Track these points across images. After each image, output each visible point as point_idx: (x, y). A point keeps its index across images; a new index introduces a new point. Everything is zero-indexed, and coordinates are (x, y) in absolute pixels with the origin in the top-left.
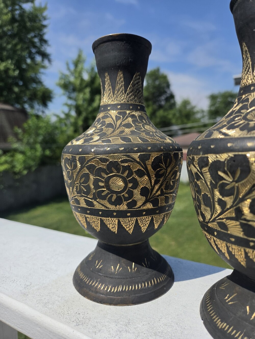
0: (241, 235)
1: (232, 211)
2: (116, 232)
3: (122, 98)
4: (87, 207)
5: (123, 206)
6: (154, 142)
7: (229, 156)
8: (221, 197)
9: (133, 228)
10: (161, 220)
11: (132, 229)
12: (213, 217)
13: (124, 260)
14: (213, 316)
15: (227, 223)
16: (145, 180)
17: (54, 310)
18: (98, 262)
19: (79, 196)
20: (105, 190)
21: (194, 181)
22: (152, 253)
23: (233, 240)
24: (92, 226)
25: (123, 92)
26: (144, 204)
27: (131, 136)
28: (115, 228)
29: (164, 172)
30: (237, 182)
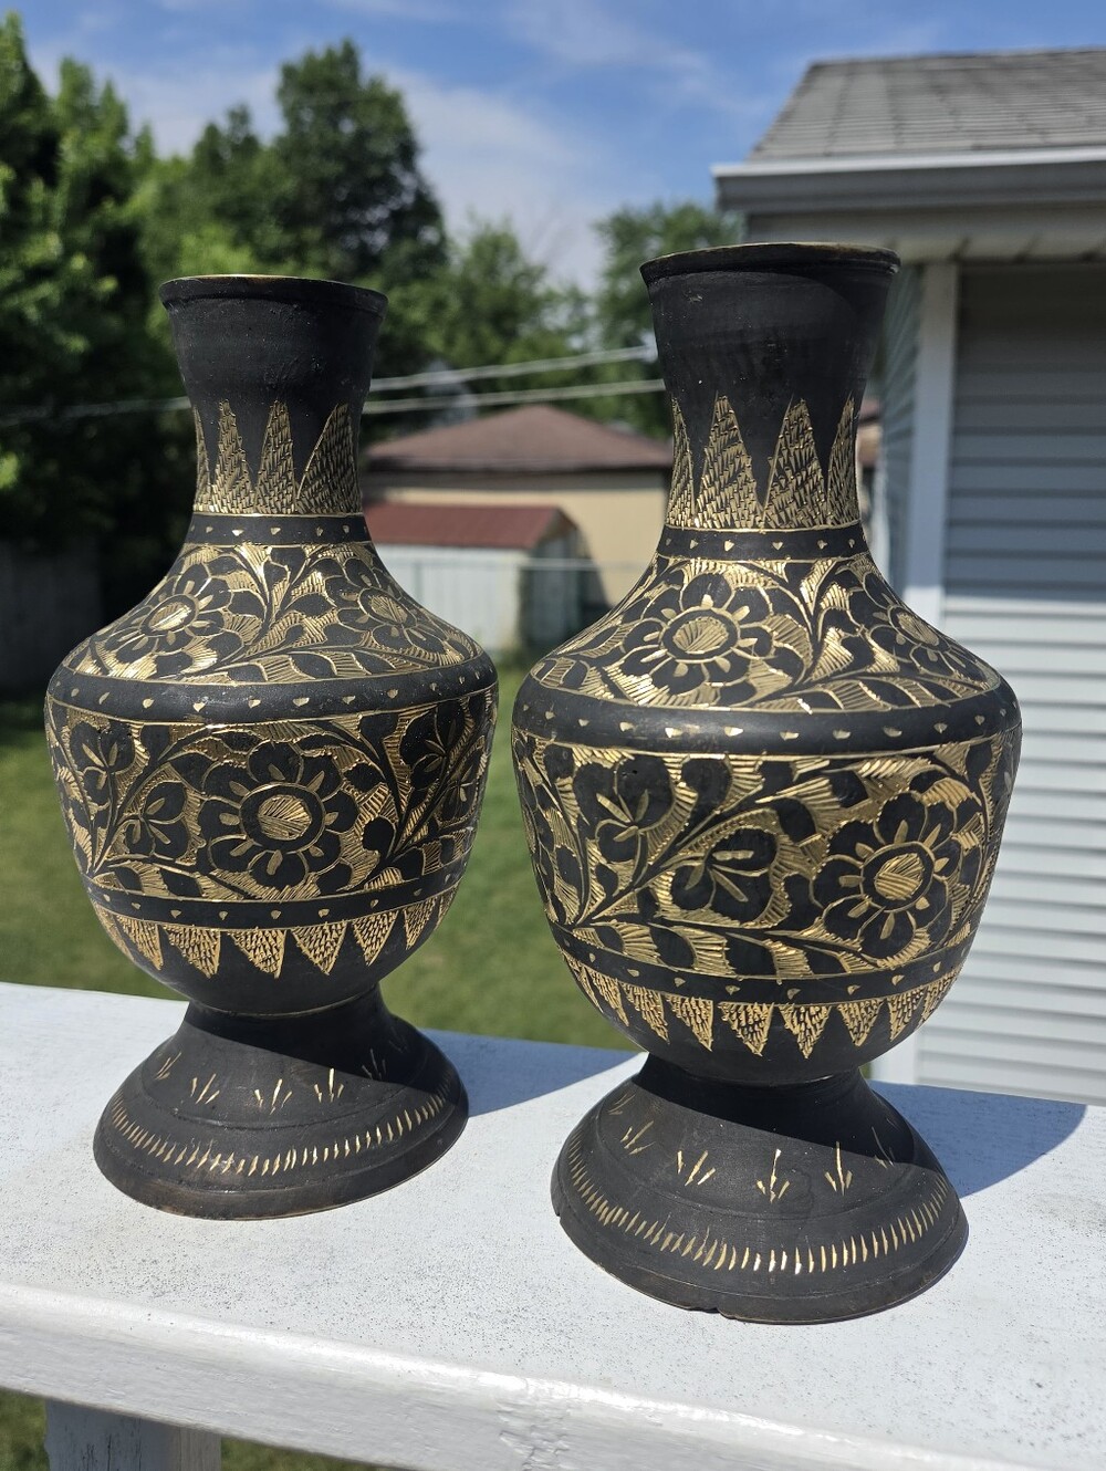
0: (654, 960)
1: (631, 898)
2: (278, 974)
3: (289, 502)
4: (173, 897)
5: (305, 888)
6: (406, 672)
7: (623, 757)
8: (603, 861)
9: (336, 953)
10: (428, 916)
11: (334, 959)
12: (586, 913)
13: (300, 1063)
14: (588, 1196)
15: (620, 929)
16: (380, 799)
17: (56, 1265)
18: (197, 1083)
19: (139, 860)
20: (244, 838)
21: (534, 807)
22: (392, 1028)
23: (636, 973)
24: (186, 959)
25: (290, 475)
26: (376, 873)
27: (329, 650)
28: (273, 961)
29: (441, 765)
30: (641, 825)
